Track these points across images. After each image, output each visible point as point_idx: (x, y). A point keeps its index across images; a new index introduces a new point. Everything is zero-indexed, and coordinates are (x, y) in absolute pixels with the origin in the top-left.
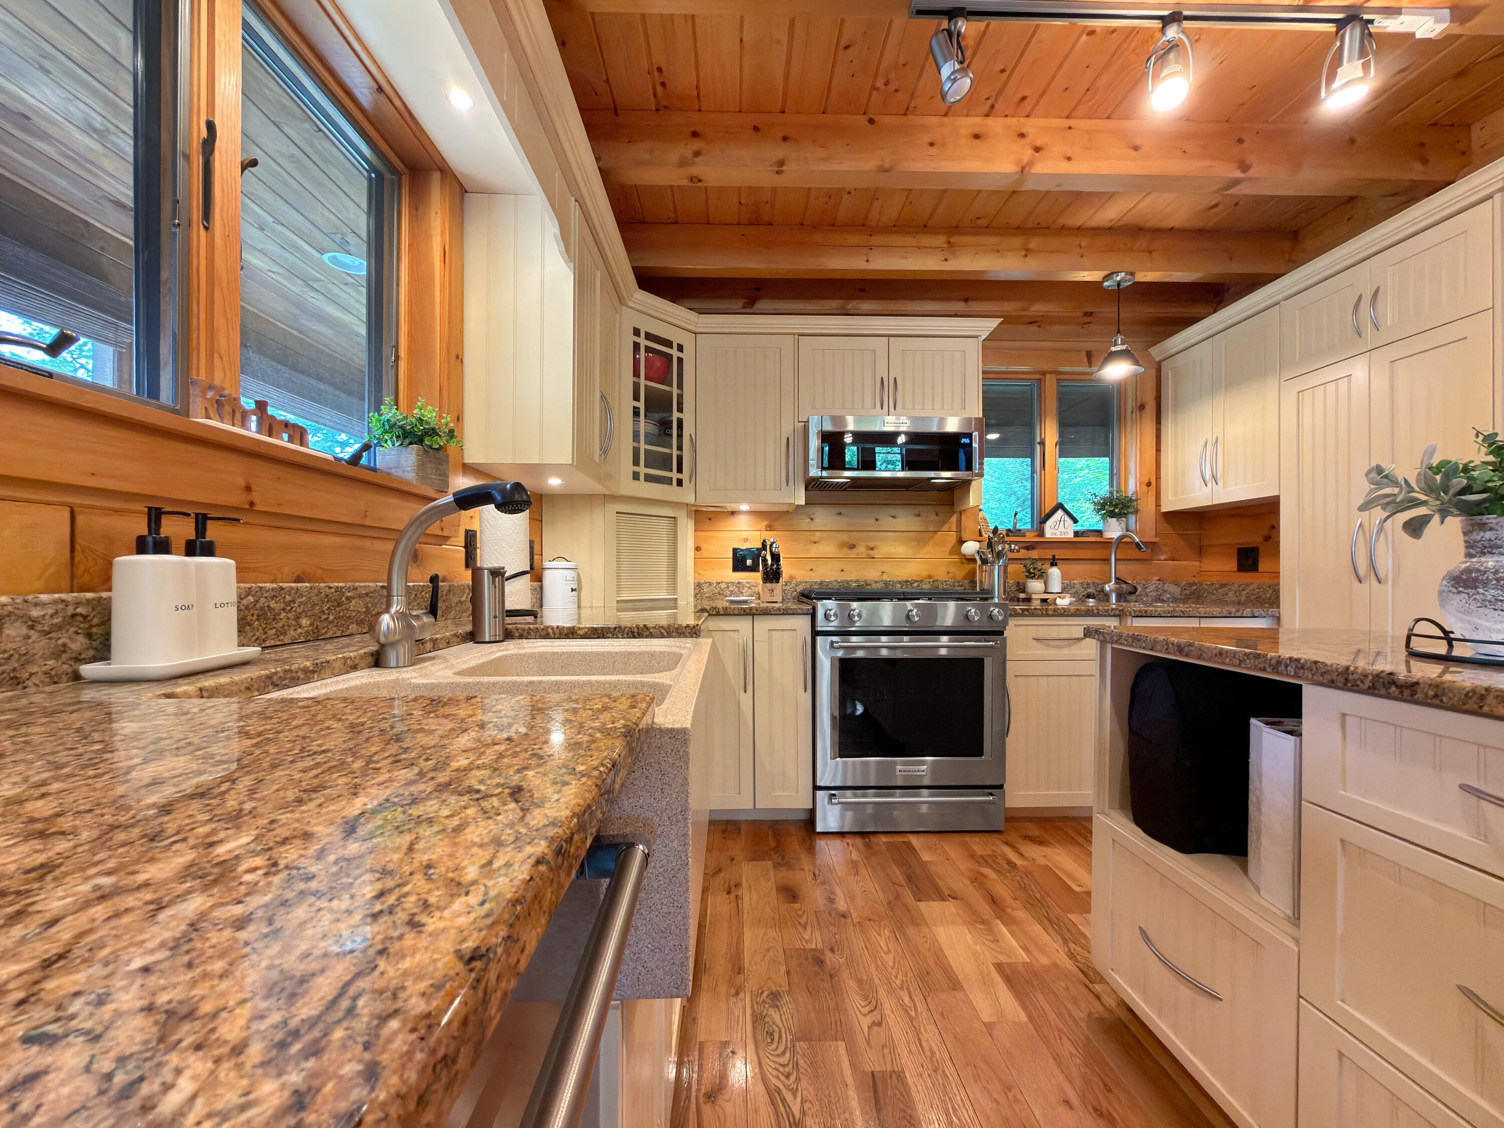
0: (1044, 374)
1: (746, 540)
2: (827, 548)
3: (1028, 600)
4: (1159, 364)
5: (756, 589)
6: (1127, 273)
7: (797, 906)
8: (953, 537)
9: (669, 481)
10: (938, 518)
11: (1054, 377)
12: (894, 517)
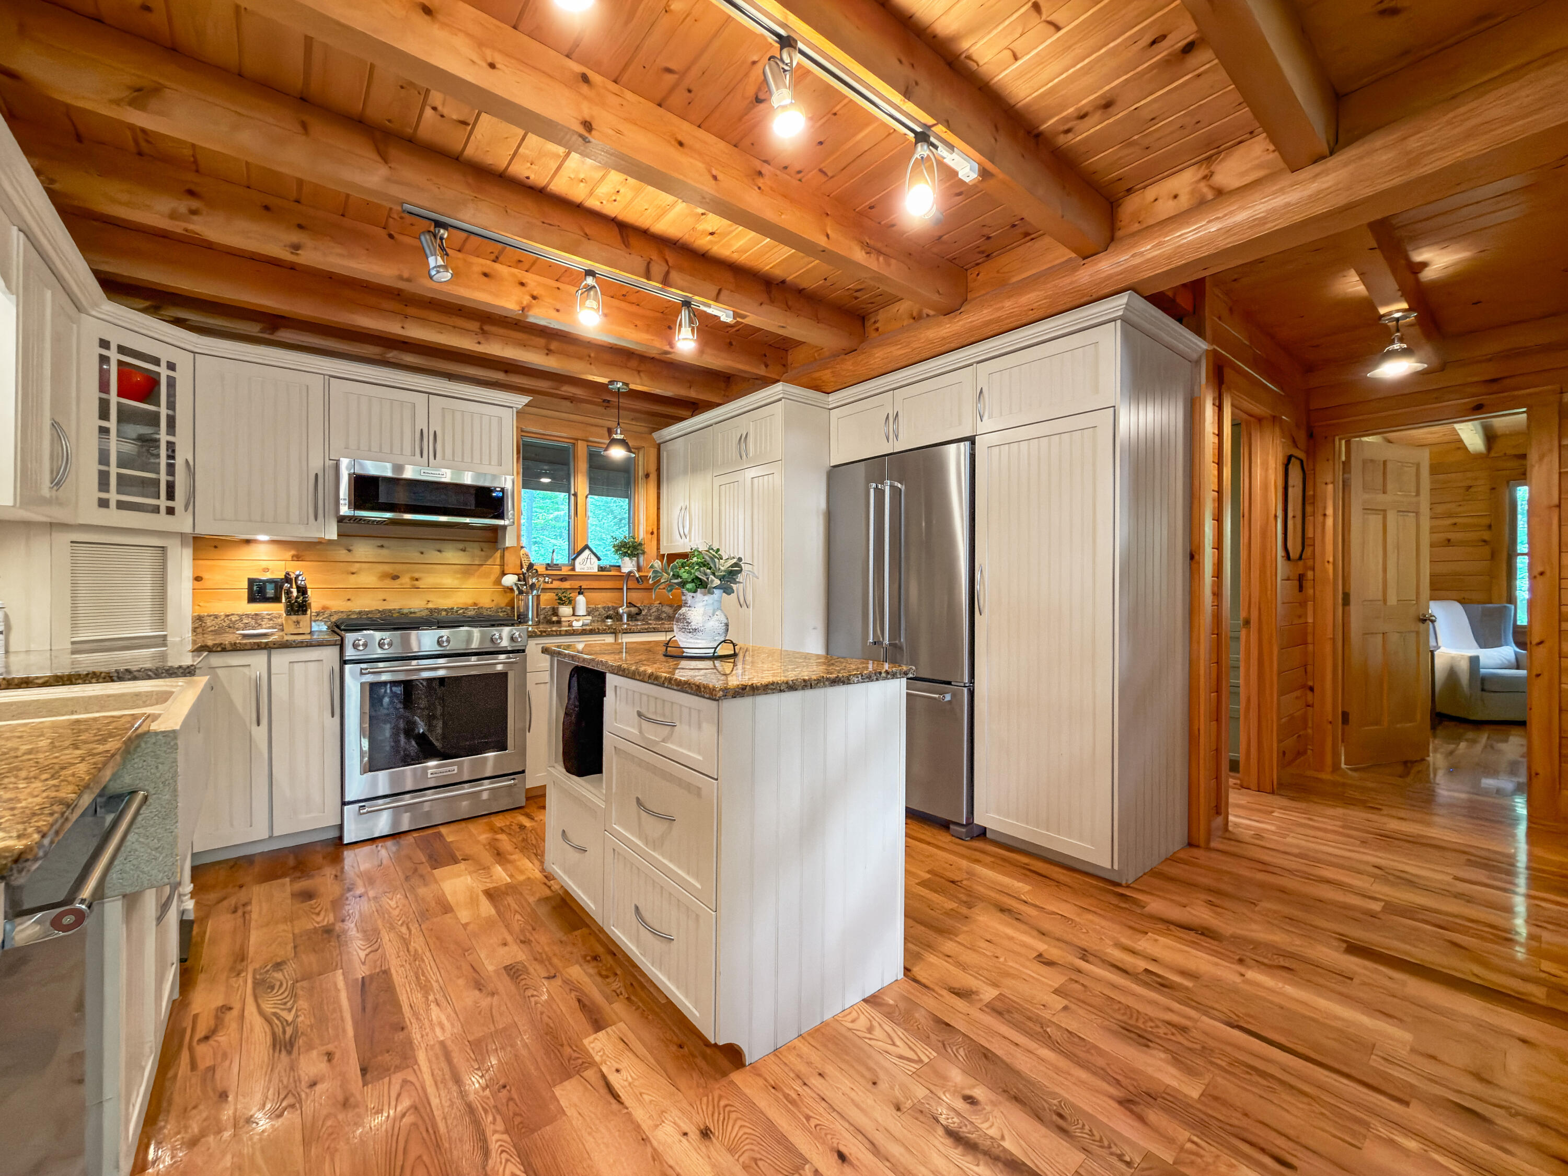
0: (577, 440)
1: (266, 570)
2: (368, 578)
3: (559, 622)
4: (659, 445)
5: (280, 621)
6: (624, 383)
7: (313, 902)
8: (497, 569)
9: (156, 510)
10: (483, 553)
11: (585, 444)
12: (440, 551)
